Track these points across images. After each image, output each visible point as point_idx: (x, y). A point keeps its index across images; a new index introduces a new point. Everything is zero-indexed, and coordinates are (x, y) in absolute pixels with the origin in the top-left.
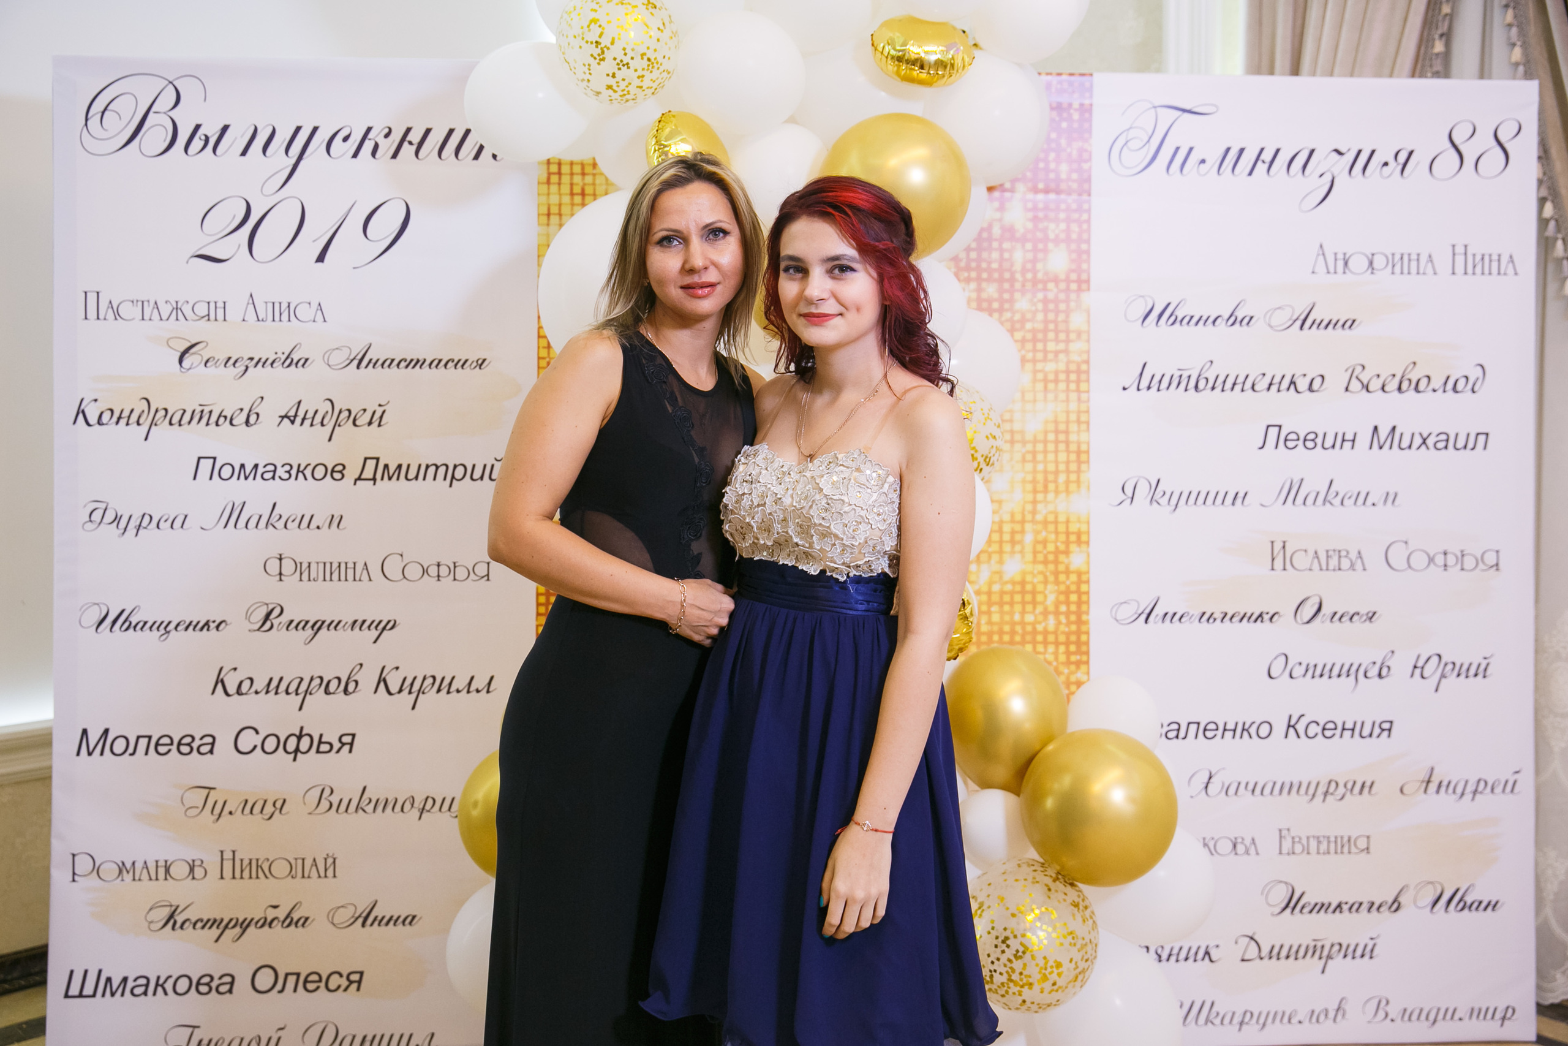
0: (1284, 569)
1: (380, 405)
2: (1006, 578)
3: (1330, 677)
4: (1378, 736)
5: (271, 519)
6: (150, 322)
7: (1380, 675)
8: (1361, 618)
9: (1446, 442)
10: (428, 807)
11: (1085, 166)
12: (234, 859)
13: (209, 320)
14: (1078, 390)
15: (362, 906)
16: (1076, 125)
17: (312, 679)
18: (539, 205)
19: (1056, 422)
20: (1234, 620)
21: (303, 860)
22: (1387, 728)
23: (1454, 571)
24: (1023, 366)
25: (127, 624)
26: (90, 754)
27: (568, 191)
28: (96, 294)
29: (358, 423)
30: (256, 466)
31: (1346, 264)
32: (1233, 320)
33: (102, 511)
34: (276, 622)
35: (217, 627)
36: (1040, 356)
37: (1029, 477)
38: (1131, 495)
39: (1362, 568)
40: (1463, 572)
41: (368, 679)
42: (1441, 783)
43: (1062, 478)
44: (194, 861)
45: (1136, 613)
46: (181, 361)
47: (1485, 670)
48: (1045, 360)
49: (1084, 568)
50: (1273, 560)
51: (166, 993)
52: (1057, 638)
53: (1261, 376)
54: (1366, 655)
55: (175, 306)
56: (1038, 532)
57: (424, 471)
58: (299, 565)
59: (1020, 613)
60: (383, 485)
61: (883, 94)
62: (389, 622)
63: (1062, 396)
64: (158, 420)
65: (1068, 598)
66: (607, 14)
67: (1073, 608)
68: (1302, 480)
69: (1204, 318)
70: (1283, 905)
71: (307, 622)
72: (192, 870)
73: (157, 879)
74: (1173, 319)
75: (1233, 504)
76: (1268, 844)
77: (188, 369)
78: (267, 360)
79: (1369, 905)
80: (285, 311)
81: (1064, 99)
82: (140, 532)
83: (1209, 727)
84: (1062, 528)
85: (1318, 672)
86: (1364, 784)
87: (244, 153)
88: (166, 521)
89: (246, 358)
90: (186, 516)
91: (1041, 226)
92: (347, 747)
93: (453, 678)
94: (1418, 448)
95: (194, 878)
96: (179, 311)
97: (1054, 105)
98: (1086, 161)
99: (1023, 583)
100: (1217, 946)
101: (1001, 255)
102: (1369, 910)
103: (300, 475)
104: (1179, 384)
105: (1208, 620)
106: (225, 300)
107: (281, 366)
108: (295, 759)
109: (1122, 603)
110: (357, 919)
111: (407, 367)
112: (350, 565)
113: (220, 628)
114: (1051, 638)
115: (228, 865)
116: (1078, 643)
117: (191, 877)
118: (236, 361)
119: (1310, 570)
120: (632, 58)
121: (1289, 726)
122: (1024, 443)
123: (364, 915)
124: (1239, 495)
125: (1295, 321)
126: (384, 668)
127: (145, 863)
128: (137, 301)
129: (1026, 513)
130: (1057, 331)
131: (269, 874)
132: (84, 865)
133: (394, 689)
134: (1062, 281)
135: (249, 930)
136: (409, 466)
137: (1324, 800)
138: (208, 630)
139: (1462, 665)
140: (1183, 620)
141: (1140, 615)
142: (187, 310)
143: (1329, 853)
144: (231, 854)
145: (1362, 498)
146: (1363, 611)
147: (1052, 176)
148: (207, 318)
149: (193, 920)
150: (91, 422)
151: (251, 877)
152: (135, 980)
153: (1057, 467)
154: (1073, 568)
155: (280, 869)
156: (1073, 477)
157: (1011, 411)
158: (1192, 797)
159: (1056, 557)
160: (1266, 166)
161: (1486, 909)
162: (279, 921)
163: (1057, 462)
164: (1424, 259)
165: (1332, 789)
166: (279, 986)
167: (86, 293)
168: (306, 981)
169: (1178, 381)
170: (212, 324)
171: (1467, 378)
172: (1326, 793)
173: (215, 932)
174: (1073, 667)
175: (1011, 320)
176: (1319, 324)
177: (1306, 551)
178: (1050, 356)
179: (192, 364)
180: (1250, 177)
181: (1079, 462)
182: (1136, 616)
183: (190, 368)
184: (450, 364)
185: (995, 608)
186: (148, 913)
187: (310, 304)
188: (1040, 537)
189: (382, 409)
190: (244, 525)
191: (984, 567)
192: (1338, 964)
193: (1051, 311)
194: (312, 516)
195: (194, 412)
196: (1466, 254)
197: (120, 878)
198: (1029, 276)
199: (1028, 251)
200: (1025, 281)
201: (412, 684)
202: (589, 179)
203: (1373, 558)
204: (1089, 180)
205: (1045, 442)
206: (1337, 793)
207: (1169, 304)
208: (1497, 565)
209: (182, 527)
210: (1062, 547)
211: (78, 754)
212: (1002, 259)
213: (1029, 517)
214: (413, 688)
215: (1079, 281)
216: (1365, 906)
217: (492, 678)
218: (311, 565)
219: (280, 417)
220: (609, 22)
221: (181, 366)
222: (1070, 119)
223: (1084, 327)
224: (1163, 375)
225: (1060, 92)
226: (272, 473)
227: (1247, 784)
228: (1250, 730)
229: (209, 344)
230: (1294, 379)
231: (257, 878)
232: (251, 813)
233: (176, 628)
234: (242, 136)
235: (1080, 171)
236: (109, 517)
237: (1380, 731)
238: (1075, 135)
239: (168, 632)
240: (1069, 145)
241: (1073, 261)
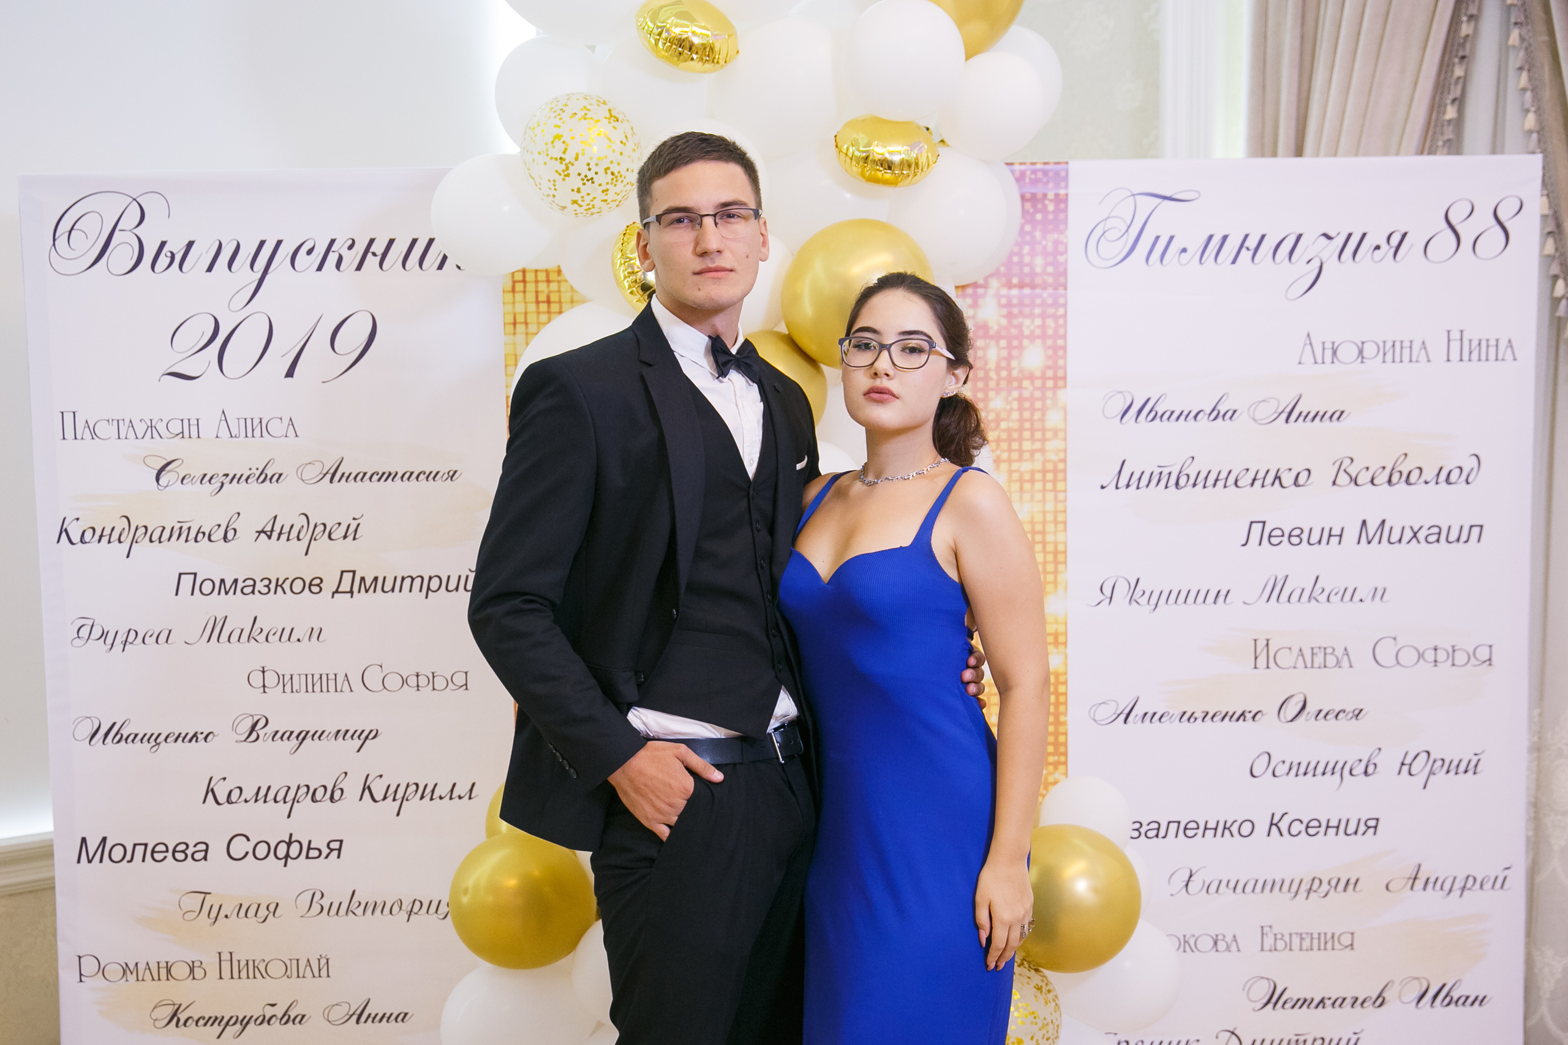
0: (1268, 667)
1: (354, 519)
3: (1314, 775)
4: (1364, 834)
6: (127, 440)
7: (1366, 773)
8: (1347, 715)
9: (1438, 535)
10: (416, 909)
11: (1061, 259)
12: (231, 960)
13: (183, 437)
14: (1055, 490)
15: (356, 1005)
16: (1051, 217)
17: (299, 788)
18: (504, 314)
19: (1033, 523)
20: (1216, 718)
21: (298, 960)
22: (1373, 825)
23: (1445, 667)
24: (998, 466)
25: (118, 737)
26: (90, 861)
27: (534, 299)
28: (72, 414)
29: (333, 536)
30: (236, 581)
31: (1334, 353)
32: (1216, 414)
33: (90, 627)
34: (261, 733)
35: (206, 739)
36: (1015, 455)
38: (1109, 595)
39: (1348, 665)
40: (1454, 668)
41: (352, 787)
42: (1428, 879)
44: (193, 962)
45: (1114, 713)
46: (158, 479)
47: (1476, 766)
48: (1020, 460)
49: (1061, 670)
50: (1256, 658)
53: (1245, 471)
54: (1352, 753)
55: (150, 425)
57: (400, 583)
58: (281, 677)
60: (360, 597)
61: (848, 196)
62: (371, 731)
63: (1039, 496)
64: (139, 537)
66: (571, 130)
68: (1287, 576)
69: (1185, 413)
70: (1265, 1000)
71: (292, 733)
72: (192, 970)
73: (159, 979)
74: (1152, 414)
75: (1215, 602)
76: (1250, 941)
77: (166, 487)
78: (242, 475)
79: (1353, 1000)
80: (257, 427)
81: (1039, 190)
82: (126, 647)
83: (1189, 826)
85: (1302, 770)
86: (1348, 881)
87: (210, 269)
88: (151, 636)
89: (221, 475)
90: (170, 631)
91: (1015, 322)
92: (335, 853)
93: (436, 785)
94: (1409, 542)
95: (194, 978)
96: (153, 429)
97: (1028, 196)
98: (1062, 254)
100: (1198, 1041)
102: (1352, 1006)
103: (279, 589)
104: (1159, 481)
105: (1189, 720)
106: (198, 418)
107: (256, 481)
108: (285, 865)
109: (1100, 704)
110: (351, 1016)
111: (379, 480)
112: (332, 677)
113: (208, 740)
115: (226, 966)
116: (1056, 744)
117: (191, 977)
118: (211, 478)
119: (1295, 667)
120: (596, 173)
121: (1272, 824)
123: (358, 1012)
124: (1220, 594)
125: (1280, 414)
126: (368, 776)
127: (147, 964)
128: (113, 420)
130: (1032, 430)
131: (266, 974)
132: (89, 966)
133: (379, 796)
134: (1037, 378)
135: (249, 1026)
136: (385, 578)
137: (1307, 898)
138: (196, 741)
139: (1451, 762)
140: (1163, 720)
141: (1119, 715)
142: (161, 427)
143: (1312, 949)
144: (229, 955)
145: (1349, 594)
146: (1349, 709)
147: (1027, 270)
148: (181, 435)
149: (196, 1018)
150: (74, 541)
151: (248, 977)
155: (276, 969)
156: (1051, 578)
158: (1172, 895)
160: (1251, 253)
161: (1473, 1004)
162: (277, 1019)
164: (1417, 346)
165: (1315, 887)
167: (62, 413)
169: (1159, 478)
170: (186, 440)
171: (1461, 468)
172: (1309, 891)
173: (217, 1029)
176: (1306, 416)
177: (1290, 649)
178: (1026, 456)
179: (169, 481)
180: (1233, 266)
181: (1056, 562)
182: (1115, 716)
184: (422, 477)
186: (152, 1011)
187: (281, 419)
189: (356, 522)
190: (227, 639)
193: (1026, 409)
194: (292, 629)
195: (172, 528)
196: (1461, 340)
197: (125, 978)
198: (1004, 374)
199: (1004, 348)
200: (1000, 379)
201: (396, 792)
202: (554, 286)
203: (1361, 655)
204: (1065, 273)
206: (1321, 890)
207: (1149, 399)
208: (1490, 660)
209: (167, 642)
211: (79, 861)
214: (397, 795)
215: (1055, 378)
216: (1348, 1002)
217: (473, 785)
218: (293, 677)
219: (257, 532)
220: (572, 138)
221: (158, 484)
222: (1045, 210)
223: (1061, 426)
224: (1143, 473)
225: (1034, 182)
226: (251, 588)
227: (1228, 882)
228: (1232, 829)
229: (184, 461)
230: (1278, 475)
231: (255, 977)
232: (246, 916)
233: (166, 740)
234: (207, 252)
235: (1055, 264)
236: (97, 633)
237: (1365, 828)
238: (1050, 227)
239: (159, 744)
240: (1044, 237)
241: (1049, 357)
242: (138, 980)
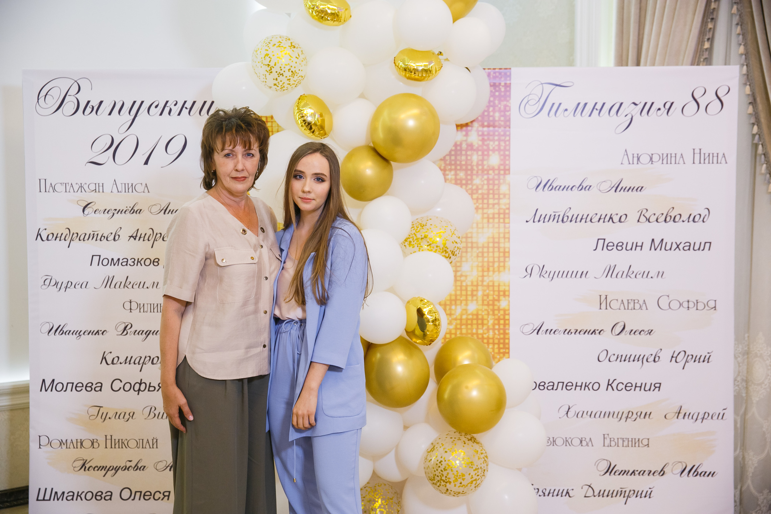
0: (606, 309)
2: (469, 312)
3: (629, 361)
4: (653, 390)
5: (126, 284)
6: (69, 193)
7: (654, 361)
8: (645, 332)
9: (689, 246)
11: (508, 114)
12: (111, 439)
13: (96, 192)
14: (504, 222)
16: (503, 94)
19: (493, 238)
20: (581, 333)
21: (143, 440)
22: (658, 386)
23: (693, 310)
24: (477, 211)
25: (62, 332)
26: (46, 391)
28: (44, 180)
30: (119, 259)
31: (638, 159)
32: (581, 187)
33: (50, 280)
34: (129, 331)
35: (103, 333)
36: (485, 206)
37: (480, 264)
38: (530, 273)
39: (645, 308)
40: (697, 310)
42: (685, 413)
43: (496, 265)
44: (93, 440)
45: (532, 329)
46: (83, 211)
48: (488, 208)
49: (507, 308)
50: (601, 304)
51: (82, 500)
52: (493, 341)
53: (595, 215)
54: (648, 351)
55: (80, 186)
56: (485, 291)
58: (139, 305)
59: (476, 329)
63: (496, 225)
64: (74, 238)
65: (499, 322)
66: (273, 52)
67: (502, 327)
68: (616, 265)
69: (567, 187)
70: (605, 471)
71: (143, 331)
72: (93, 444)
73: (77, 448)
74: (551, 187)
75: (581, 277)
76: (598, 441)
78: (123, 210)
79: (649, 472)
80: (131, 188)
81: (497, 81)
82: (67, 289)
83: (568, 385)
84: (496, 289)
85: (623, 359)
86: (646, 413)
87: (110, 114)
88: (78, 285)
89: (113, 210)
90: (87, 282)
91: (486, 143)
94: (675, 250)
95: (93, 448)
96: (82, 188)
97: (492, 84)
98: (508, 111)
99: (477, 315)
100: (573, 489)
101: (467, 158)
102: (649, 475)
103: (139, 263)
105: (568, 333)
106: (103, 183)
107: (129, 213)
108: (138, 394)
109: (526, 325)
110: (167, 467)
113: (104, 334)
114: (491, 341)
115: (109, 442)
116: (504, 344)
117: (92, 447)
118: (109, 211)
119: (619, 309)
120: (284, 71)
121: (608, 385)
122: (478, 248)
124: (584, 273)
125: (612, 188)
127: (72, 440)
128: (63, 183)
129: (479, 281)
130: (494, 194)
131: (127, 446)
132: (44, 441)
134: (496, 170)
135: (119, 471)
137: (626, 421)
138: (98, 334)
139: (696, 356)
140: (555, 333)
141: (534, 330)
142: (86, 187)
143: (628, 446)
144: (110, 437)
145: (646, 274)
146: (646, 329)
147: (491, 119)
148: (95, 191)
149: (94, 467)
150: (44, 239)
151: (119, 448)
152: (68, 493)
153: (494, 259)
154: (501, 307)
155: (132, 444)
156: (502, 264)
157: (471, 233)
158: (560, 418)
159: (493, 303)
160: (598, 111)
161: (708, 476)
162: (132, 468)
163: (494, 257)
164: (678, 156)
165: (630, 416)
166: (132, 497)
167: (40, 180)
168: (144, 495)
169: (554, 218)
170: (97, 193)
171: (700, 215)
172: (627, 418)
173: (103, 472)
174: (502, 355)
175: (471, 189)
176: (625, 189)
177: (617, 300)
178: (491, 206)
179: (89, 212)
180: (590, 117)
181: (505, 257)
182: (533, 331)
183: (88, 214)
185: (463, 327)
186: (73, 463)
187: (142, 184)
188: (486, 293)
190: (114, 287)
191: (458, 307)
192: (633, 500)
193: (491, 184)
194: (145, 283)
195: (90, 234)
197: (61, 447)
198: (480, 167)
199: (480, 155)
200: (478, 170)
203: (652, 304)
204: (509, 120)
205: (488, 247)
206: (632, 418)
207: (549, 180)
208: (715, 307)
209: (86, 287)
210: (496, 298)
211: (41, 391)
212: (467, 160)
213: (480, 283)
215: (505, 170)
216: (647, 473)
218: (145, 305)
219: (129, 236)
220: (273, 55)
221: (84, 213)
222: (500, 91)
223: (507, 192)
224: (546, 215)
225: (495, 77)
226: (126, 263)
227: (587, 412)
228: (589, 386)
229: (96, 203)
230: (612, 216)
231: (122, 448)
232: (119, 418)
233: (84, 334)
234: (109, 106)
235: (505, 116)
236: (53, 282)
237: (654, 388)
238: (502, 99)
239: (81, 335)
240: (500, 103)
241: (501, 160)
242: (67, 448)
